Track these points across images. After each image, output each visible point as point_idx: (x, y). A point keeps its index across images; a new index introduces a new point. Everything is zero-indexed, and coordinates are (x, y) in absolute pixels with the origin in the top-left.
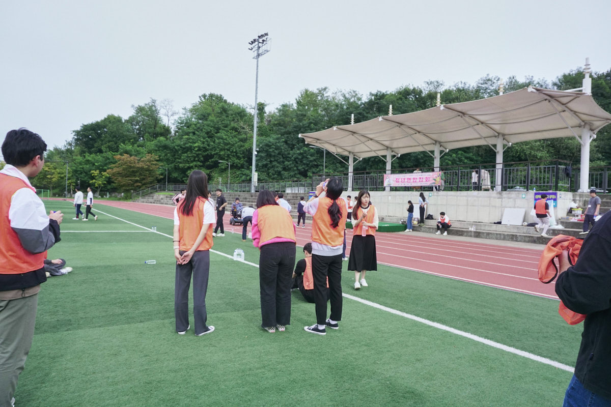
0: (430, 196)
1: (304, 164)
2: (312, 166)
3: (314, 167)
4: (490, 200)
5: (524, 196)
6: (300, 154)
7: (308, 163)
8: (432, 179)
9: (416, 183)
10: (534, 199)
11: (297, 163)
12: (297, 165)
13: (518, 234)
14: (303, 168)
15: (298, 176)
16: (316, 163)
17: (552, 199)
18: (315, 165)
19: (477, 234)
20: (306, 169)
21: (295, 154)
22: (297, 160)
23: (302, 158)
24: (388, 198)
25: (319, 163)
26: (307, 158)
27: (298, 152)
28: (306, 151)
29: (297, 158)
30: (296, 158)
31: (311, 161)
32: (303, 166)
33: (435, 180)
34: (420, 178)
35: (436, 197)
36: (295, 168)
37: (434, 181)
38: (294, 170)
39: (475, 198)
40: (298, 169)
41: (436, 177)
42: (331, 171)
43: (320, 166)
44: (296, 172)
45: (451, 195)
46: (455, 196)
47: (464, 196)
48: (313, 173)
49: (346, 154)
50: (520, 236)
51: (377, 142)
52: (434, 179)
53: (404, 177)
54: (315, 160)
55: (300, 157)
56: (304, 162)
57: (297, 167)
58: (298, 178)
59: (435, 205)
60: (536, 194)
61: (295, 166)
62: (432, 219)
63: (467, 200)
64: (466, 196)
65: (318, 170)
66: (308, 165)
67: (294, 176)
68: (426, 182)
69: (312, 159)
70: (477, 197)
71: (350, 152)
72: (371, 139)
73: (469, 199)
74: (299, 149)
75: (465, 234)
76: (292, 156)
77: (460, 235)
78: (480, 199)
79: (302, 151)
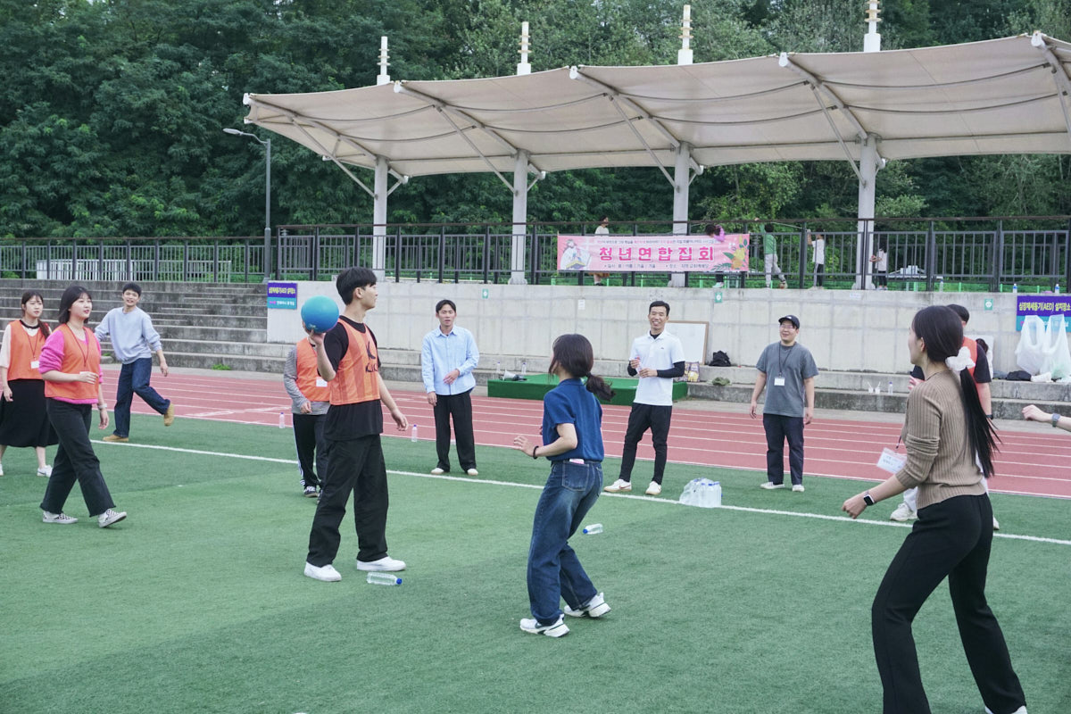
0: (717, 302)
1: (56, 175)
2: (83, 183)
3: (89, 187)
4: (897, 312)
5: (989, 304)
6: (42, 138)
7: (70, 170)
8: (720, 252)
9: (668, 263)
10: (1015, 313)
11: (28, 169)
12: (28, 177)
13: (1005, 401)
14: (54, 189)
15: (36, 216)
16: (98, 174)
17: (1060, 312)
18: (94, 179)
19: (893, 403)
20: (65, 191)
21: (21, 137)
22: (29, 159)
23: (48, 154)
24: (576, 305)
25: (109, 173)
26: (69, 155)
27: (33, 130)
28: (61, 127)
29: (32, 153)
30: (25, 154)
31: (81, 166)
32: (55, 182)
33: (730, 256)
34: (683, 250)
35: (737, 304)
36: (23, 189)
37: (726, 260)
38: (20, 196)
39: (856, 309)
40: (32, 193)
41: (734, 249)
42: (155, 200)
43: (112, 181)
44: (28, 202)
45: (784, 300)
46: (793, 301)
47: (821, 302)
48: (91, 207)
49: (364, 161)
50: (1011, 404)
51: (495, 132)
52: (728, 255)
53: (629, 246)
54: (94, 163)
55: (40, 150)
56: (58, 167)
57: (28, 184)
58: (34, 223)
59: (733, 325)
60: (1020, 300)
61: (22, 180)
62: (729, 364)
63: (832, 314)
64: (828, 303)
65: (107, 195)
66: (69, 178)
67: (21, 216)
68: (703, 262)
69: (85, 157)
70: (860, 305)
71: (378, 157)
72: (483, 125)
73: (838, 309)
74: (33, 122)
75: (858, 403)
76: (12, 144)
77: (842, 407)
78: (869, 309)
79: (47, 130)
